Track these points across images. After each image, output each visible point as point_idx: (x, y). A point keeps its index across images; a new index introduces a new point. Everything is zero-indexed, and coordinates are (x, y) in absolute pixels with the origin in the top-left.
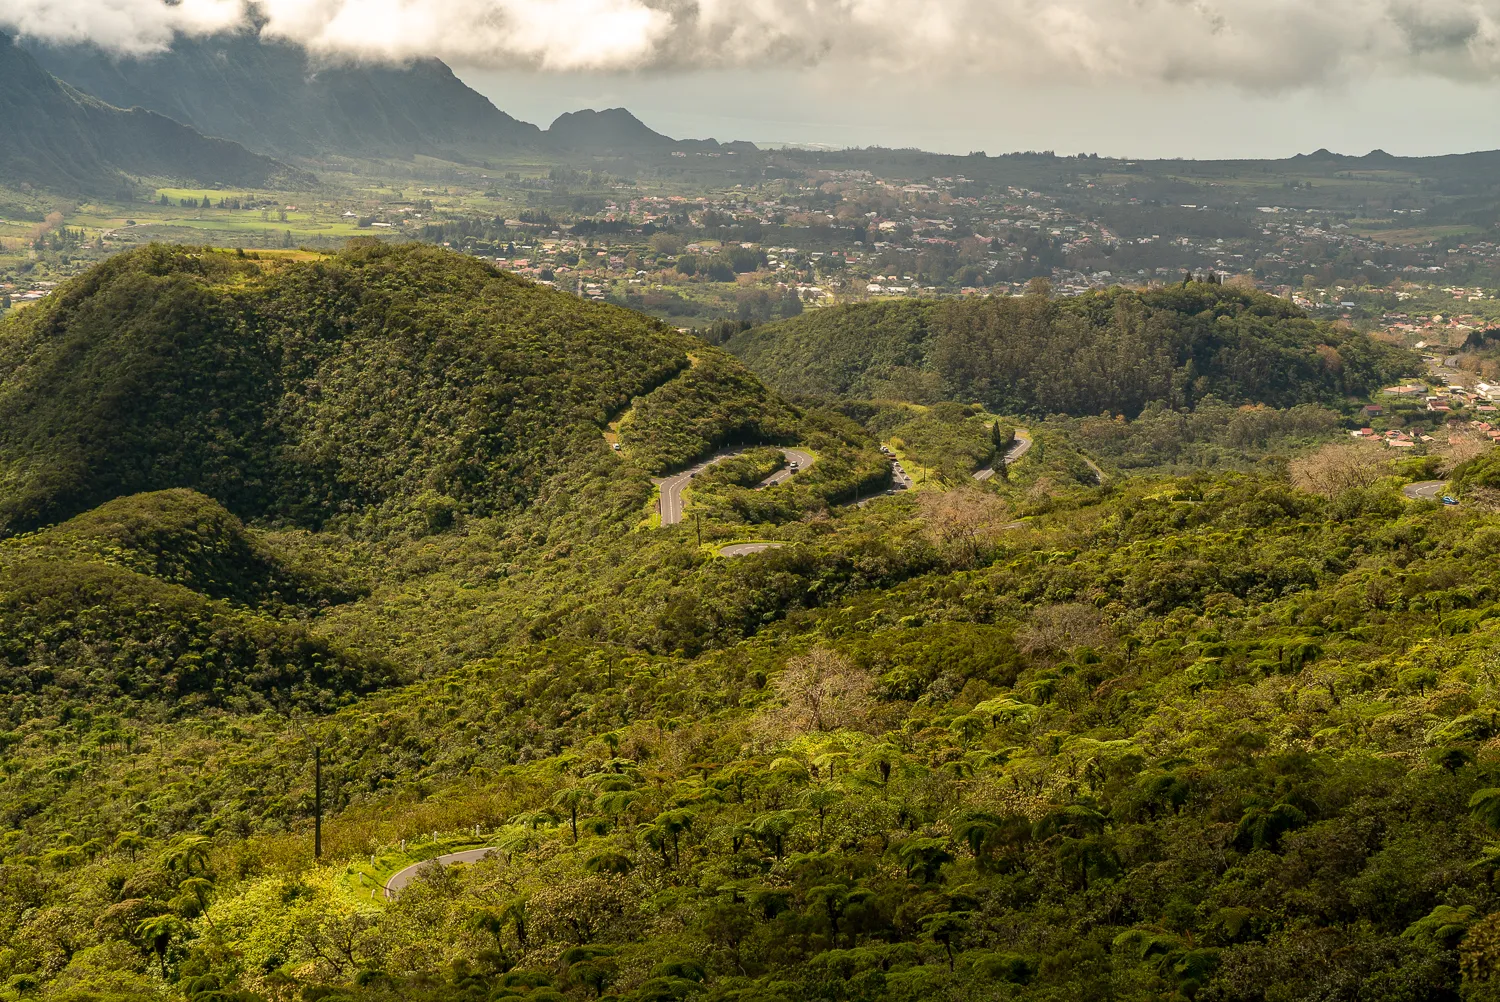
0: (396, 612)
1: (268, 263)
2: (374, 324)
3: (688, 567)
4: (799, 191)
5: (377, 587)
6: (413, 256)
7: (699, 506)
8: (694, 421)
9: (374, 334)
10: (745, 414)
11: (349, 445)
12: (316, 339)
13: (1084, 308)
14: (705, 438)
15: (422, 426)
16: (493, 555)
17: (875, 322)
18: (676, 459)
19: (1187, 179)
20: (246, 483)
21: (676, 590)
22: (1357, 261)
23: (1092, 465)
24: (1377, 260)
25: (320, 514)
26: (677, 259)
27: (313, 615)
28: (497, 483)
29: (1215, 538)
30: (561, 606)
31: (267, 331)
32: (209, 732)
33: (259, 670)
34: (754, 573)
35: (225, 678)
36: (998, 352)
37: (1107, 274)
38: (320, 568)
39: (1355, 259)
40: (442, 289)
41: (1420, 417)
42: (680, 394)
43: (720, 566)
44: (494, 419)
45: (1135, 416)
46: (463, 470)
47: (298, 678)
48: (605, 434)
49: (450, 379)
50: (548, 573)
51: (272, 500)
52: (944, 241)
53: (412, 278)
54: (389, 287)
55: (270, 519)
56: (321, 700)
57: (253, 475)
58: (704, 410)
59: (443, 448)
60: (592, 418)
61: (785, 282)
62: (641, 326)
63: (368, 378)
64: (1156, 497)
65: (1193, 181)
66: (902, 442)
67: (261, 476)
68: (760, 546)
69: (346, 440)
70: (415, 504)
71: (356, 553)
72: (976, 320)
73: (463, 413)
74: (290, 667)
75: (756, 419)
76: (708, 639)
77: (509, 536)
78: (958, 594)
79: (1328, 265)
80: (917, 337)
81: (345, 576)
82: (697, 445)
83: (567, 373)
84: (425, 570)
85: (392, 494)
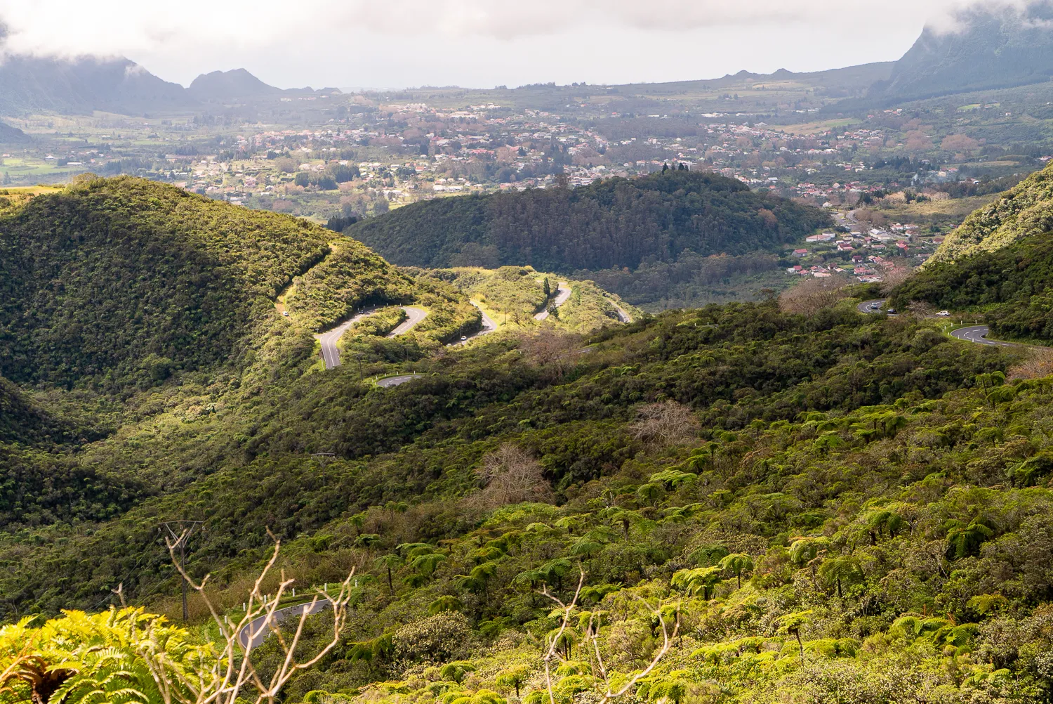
0: (138, 444)
1: (16, 197)
2: (100, 236)
3: (357, 396)
4: (376, 122)
5: (120, 427)
6: (124, 186)
7: (350, 352)
8: (339, 291)
9: (101, 243)
10: (375, 284)
11: (89, 326)
12: (57, 249)
13: (594, 193)
14: (348, 303)
15: (142, 308)
16: (203, 398)
17: (446, 212)
18: (329, 320)
19: (651, 97)
20: (15, 358)
21: (350, 413)
22: (775, 148)
23: (614, 304)
24: (790, 147)
25: (71, 377)
26: (294, 176)
27: (76, 451)
28: (199, 346)
29: (736, 349)
30: (266, 431)
31: (21, 246)
32: (19, 541)
33: (46, 493)
34: (405, 397)
35: (22, 501)
36: (536, 228)
37: (603, 167)
38: (77, 416)
39: (774, 147)
40: (147, 208)
41: (833, 256)
42: (326, 273)
43: (381, 393)
44: (194, 299)
45: (636, 268)
46: (174, 337)
47: (76, 496)
48: (276, 305)
49: (159, 272)
50: (247, 408)
51: (34, 370)
52: (485, 151)
53: (125, 201)
54: (109, 208)
55: (35, 384)
56: (93, 512)
57: (19, 352)
58: (345, 283)
59: (159, 323)
60: (265, 294)
61: (374, 187)
62: (294, 226)
63: (99, 276)
64: (685, 323)
65: (655, 98)
66: (484, 297)
67: (26, 352)
68: (407, 378)
69: (86, 322)
70: (142, 365)
71: (102, 403)
72: (519, 206)
73: (171, 296)
74: (69, 489)
75: (383, 287)
76: (378, 446)
77: (213, 383)
78: (560, 401)
79: (756, 152)
80: (477, 221)
81: (97, 420)
82: (343, 309)
83: (245, 263)
84: (154, 412)
85: (123, 359)
